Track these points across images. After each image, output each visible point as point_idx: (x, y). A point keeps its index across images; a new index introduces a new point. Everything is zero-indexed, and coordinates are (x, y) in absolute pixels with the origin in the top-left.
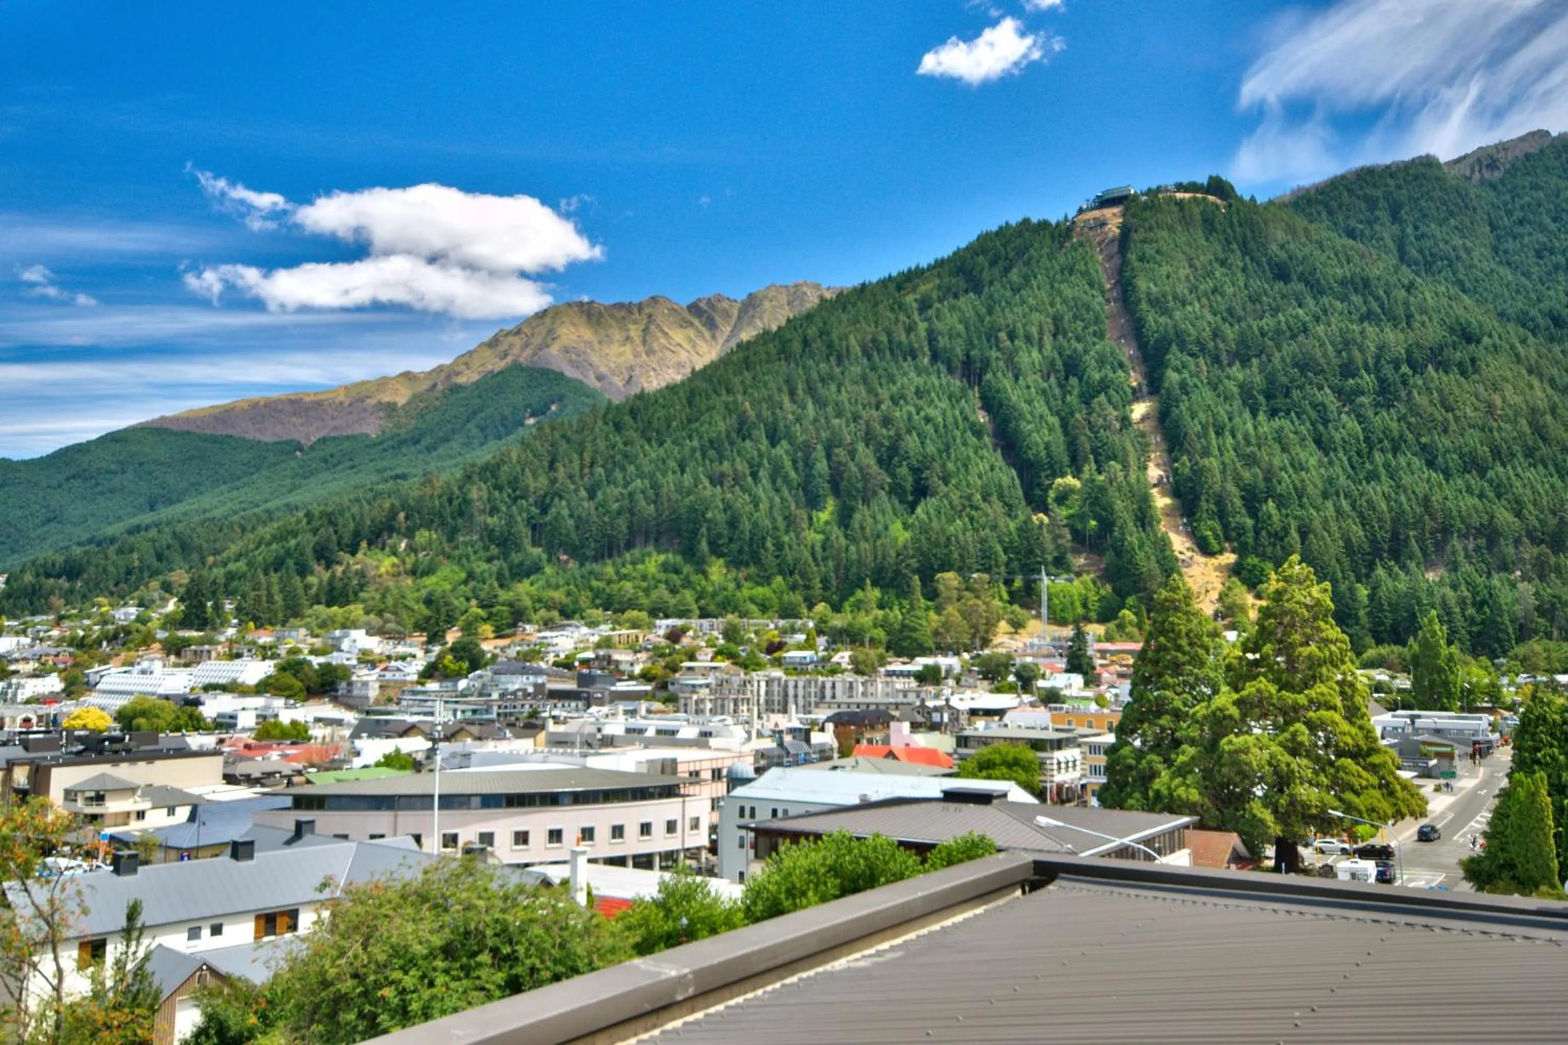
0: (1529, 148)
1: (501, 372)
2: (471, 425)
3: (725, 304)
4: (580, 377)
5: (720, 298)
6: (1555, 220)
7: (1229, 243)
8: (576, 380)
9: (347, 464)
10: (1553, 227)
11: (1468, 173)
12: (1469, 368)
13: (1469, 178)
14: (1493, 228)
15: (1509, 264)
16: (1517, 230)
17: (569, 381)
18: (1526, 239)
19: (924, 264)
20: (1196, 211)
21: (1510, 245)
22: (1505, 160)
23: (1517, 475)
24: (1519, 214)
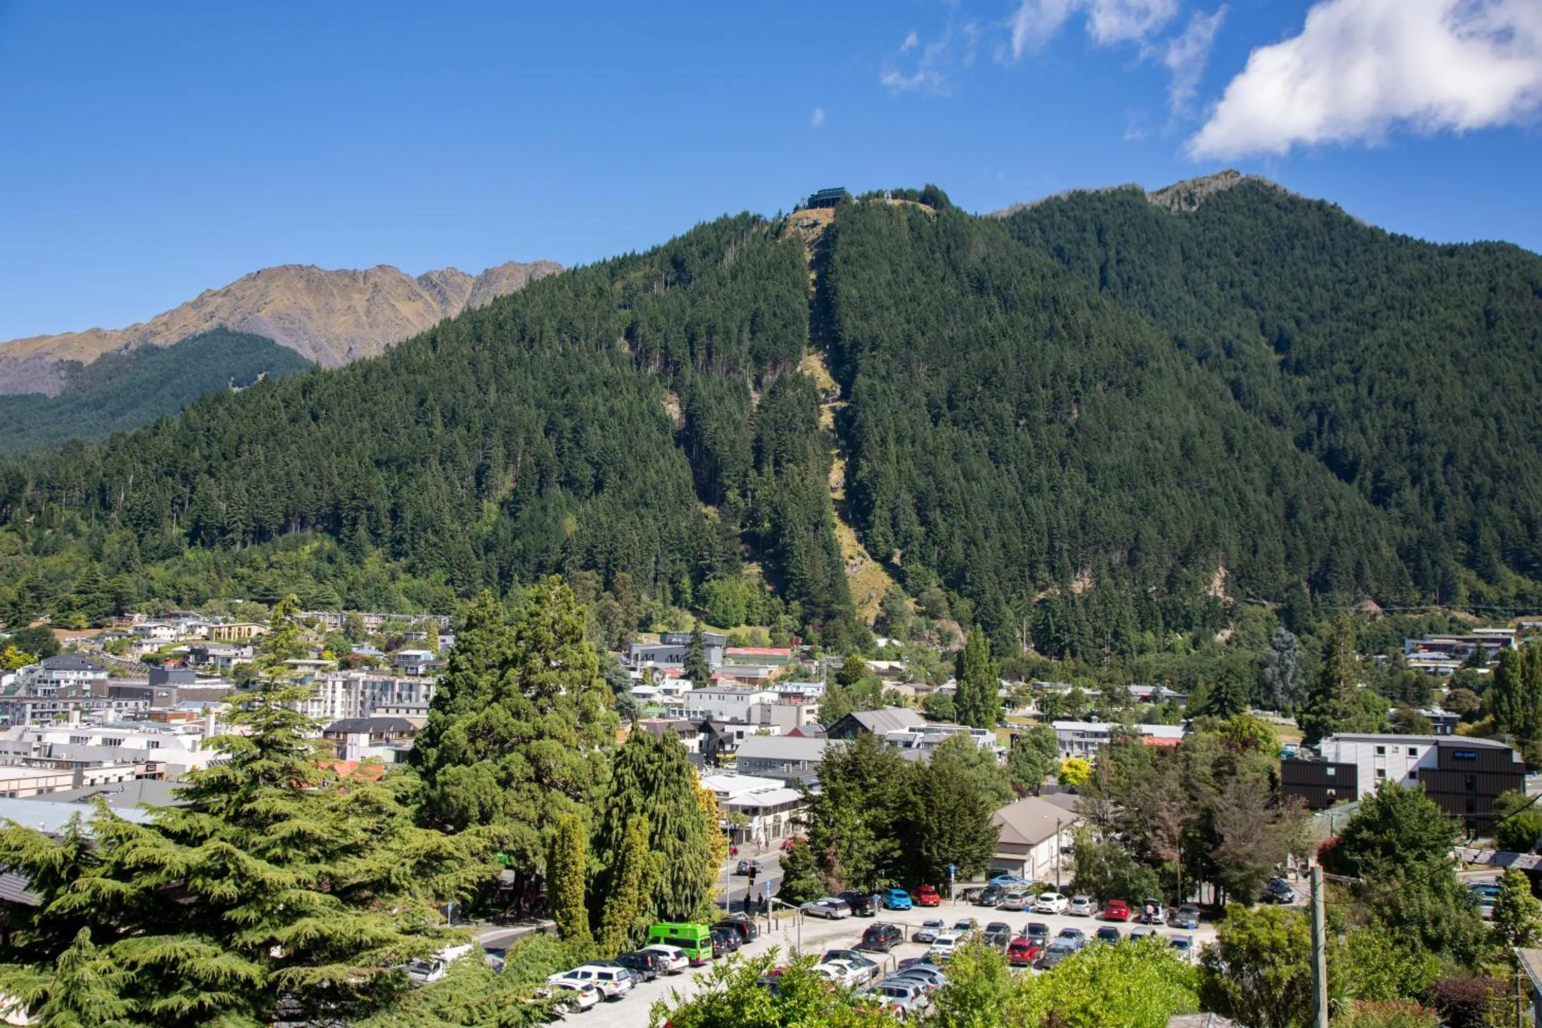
0: (1221, 185)
1: (204, 336)
2: (166, 391)
3: (459, 280)
4: (293, 346)
5: (453, 272)
6: (1237, 255)
7: (933, 252)
8: (287, 348)
9: (15, 426)
10: (1235, 260)
11: (1168, 203)
12: (1134, 390)
13: (1169, 209)
14: (1186, 258)
15: (1195, 293)
16: (1205, 261)
17: (279, 349)
18: (1212, 271)
19: (640, 251)
20: (904, 218)
21: (1198, 275)
22: (1200, 194)
23: (1164, 494)
24: (1207, 246)
